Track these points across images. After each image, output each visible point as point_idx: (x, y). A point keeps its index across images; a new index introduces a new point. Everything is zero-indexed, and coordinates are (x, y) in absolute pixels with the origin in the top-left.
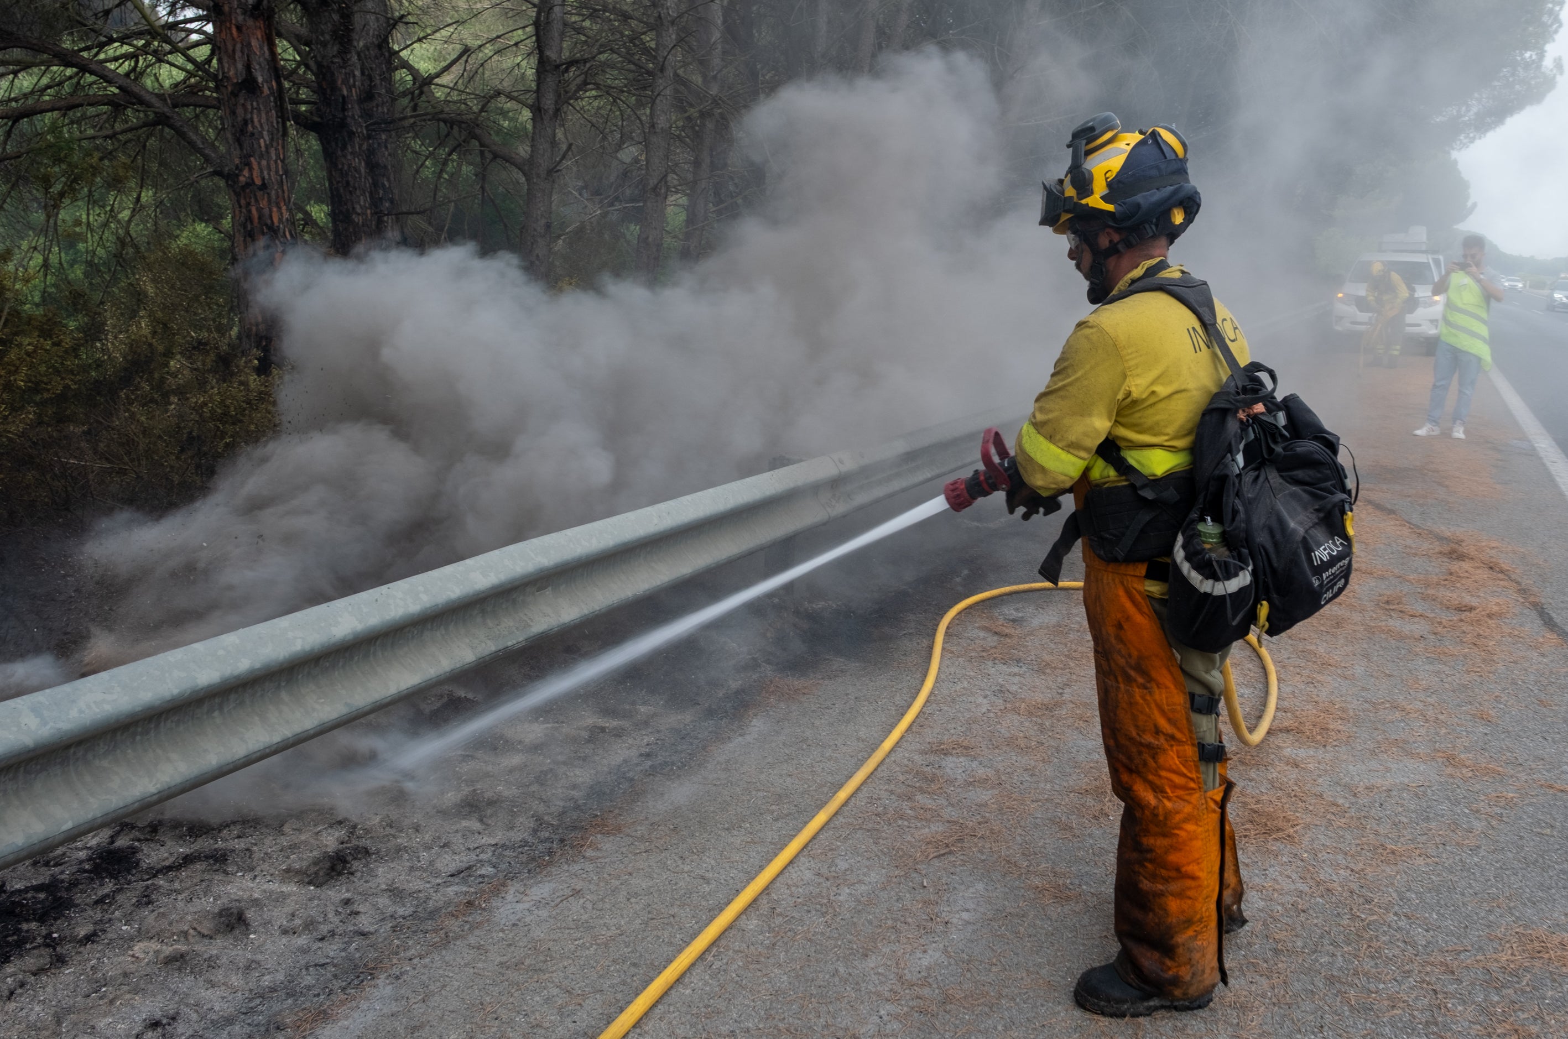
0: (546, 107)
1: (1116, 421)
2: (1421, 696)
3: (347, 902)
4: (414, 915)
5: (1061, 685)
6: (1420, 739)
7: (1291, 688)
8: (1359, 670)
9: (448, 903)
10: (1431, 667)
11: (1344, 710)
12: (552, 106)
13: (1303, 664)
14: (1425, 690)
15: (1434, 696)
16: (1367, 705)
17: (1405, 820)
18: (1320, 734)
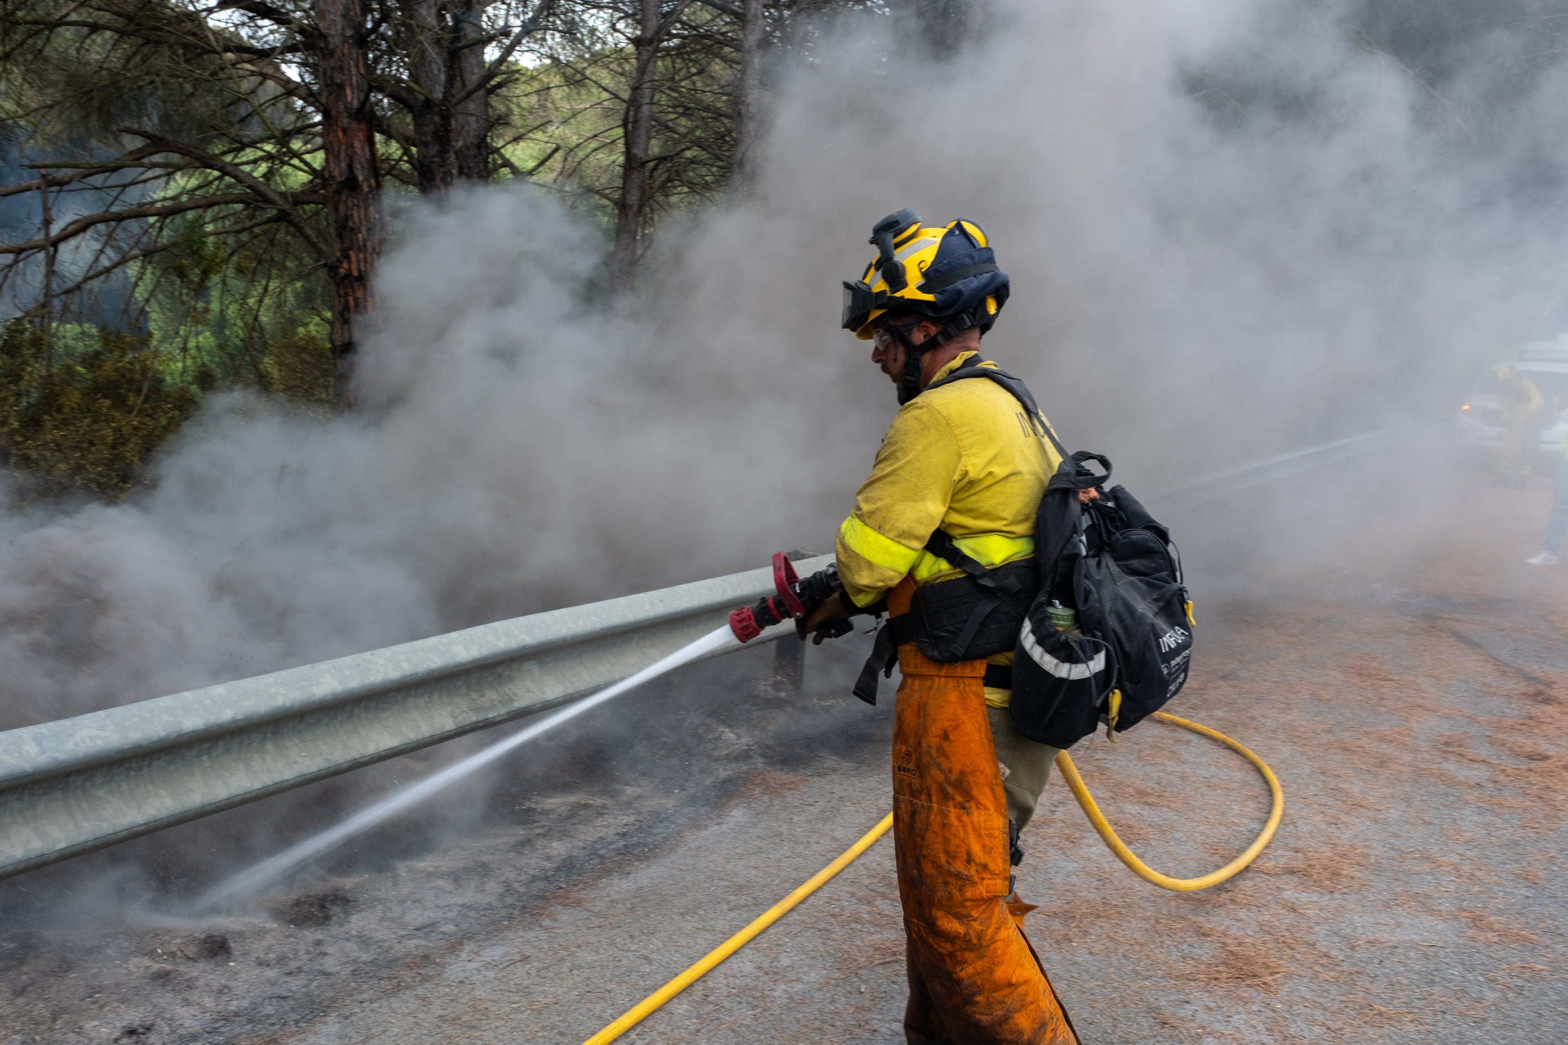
0: (631, 203)
1: (950, 508)
2: (1460, 849)
3: (319, 943)
4: (374, 962)
5: (1055, 803)
6: (1446, 895)
7: (1309, 827)
8: (1394, 814)
9: (407, 955)
10: (1481, 819)
11: (1365, 856)
12: (637, 203)
13: (1330, 803)
14: (1467, 842)
15: (1475, 850)
16: (1393, 853)
17: (1405, 981)
18: (1330, 879)
